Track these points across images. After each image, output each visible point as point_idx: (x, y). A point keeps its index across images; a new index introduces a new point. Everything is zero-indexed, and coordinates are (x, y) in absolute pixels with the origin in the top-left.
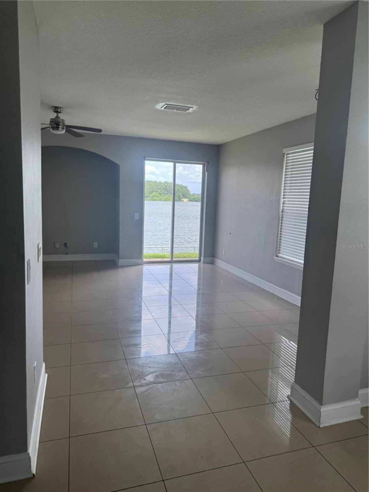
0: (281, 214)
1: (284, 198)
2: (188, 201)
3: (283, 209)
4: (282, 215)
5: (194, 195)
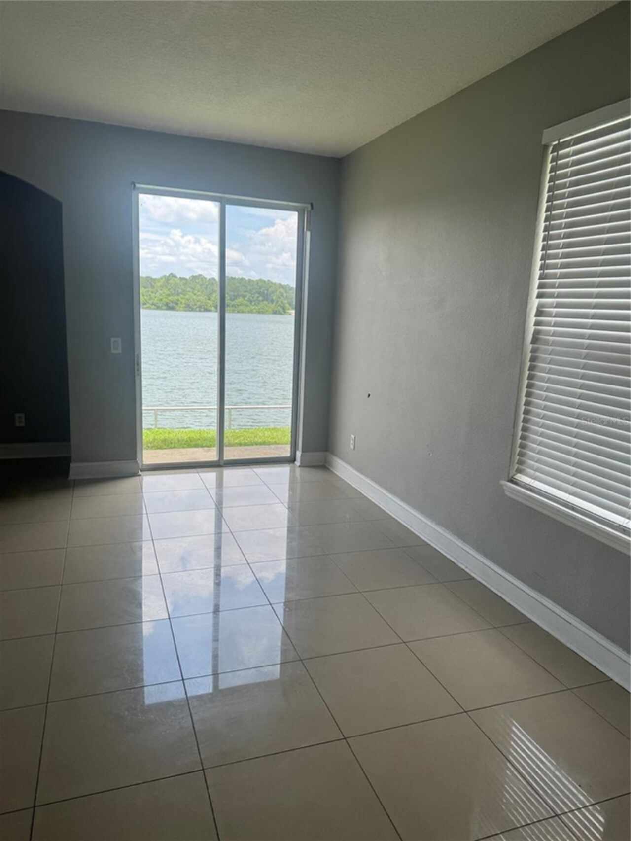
1: (540, 296)
3: (537, 333)
4: (534, 351)
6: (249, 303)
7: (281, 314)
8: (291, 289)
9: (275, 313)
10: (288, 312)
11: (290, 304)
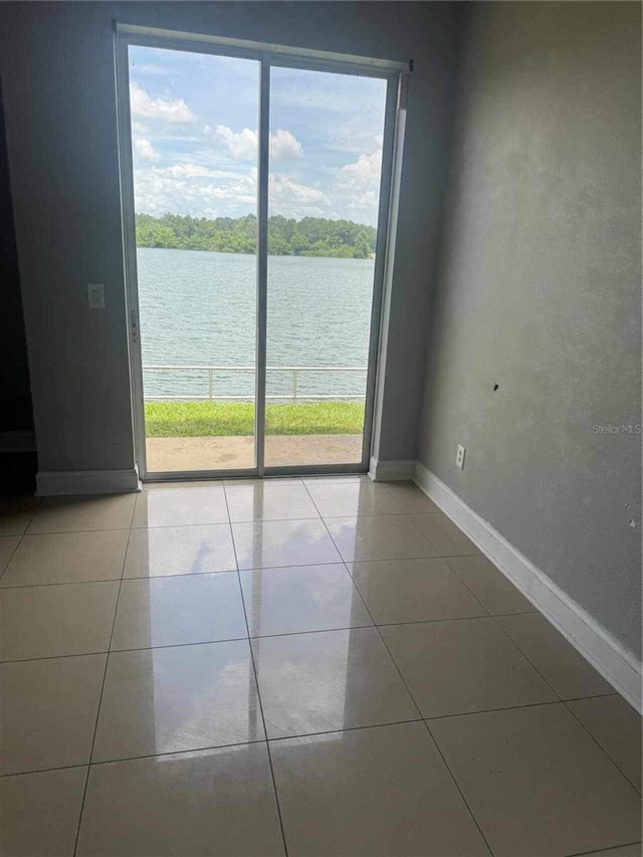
6: (328, 246)
7: (362, 258)
8: (373, 230)
9: (355, 256)
10: (370, 256)
11: (372, 247)
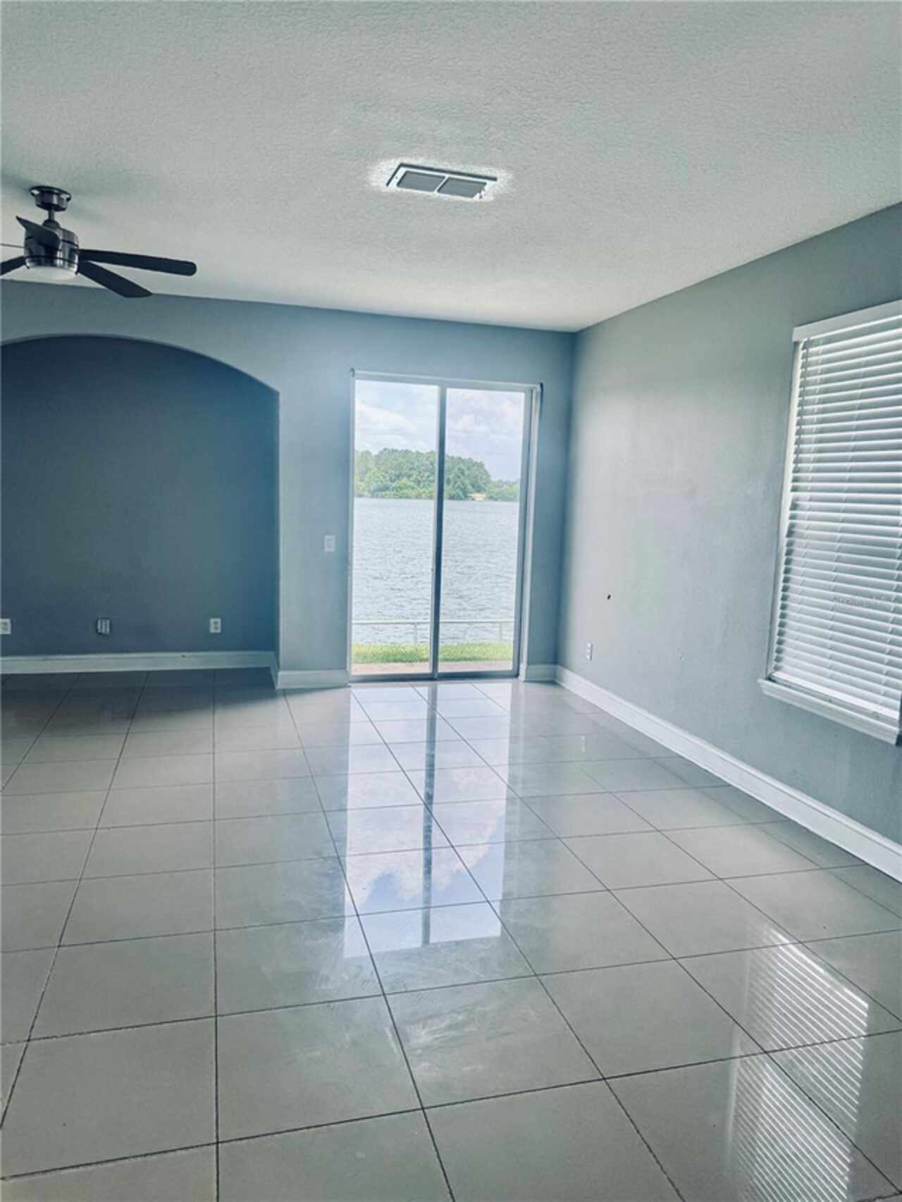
0: (784, 540)
1: (794, 489)
2: (485, 499)
3: (792, 526)
4: (790, 544)
5: (500, 484)
6: (415, 486)
7: (461, 499)
10: (471, 497)
